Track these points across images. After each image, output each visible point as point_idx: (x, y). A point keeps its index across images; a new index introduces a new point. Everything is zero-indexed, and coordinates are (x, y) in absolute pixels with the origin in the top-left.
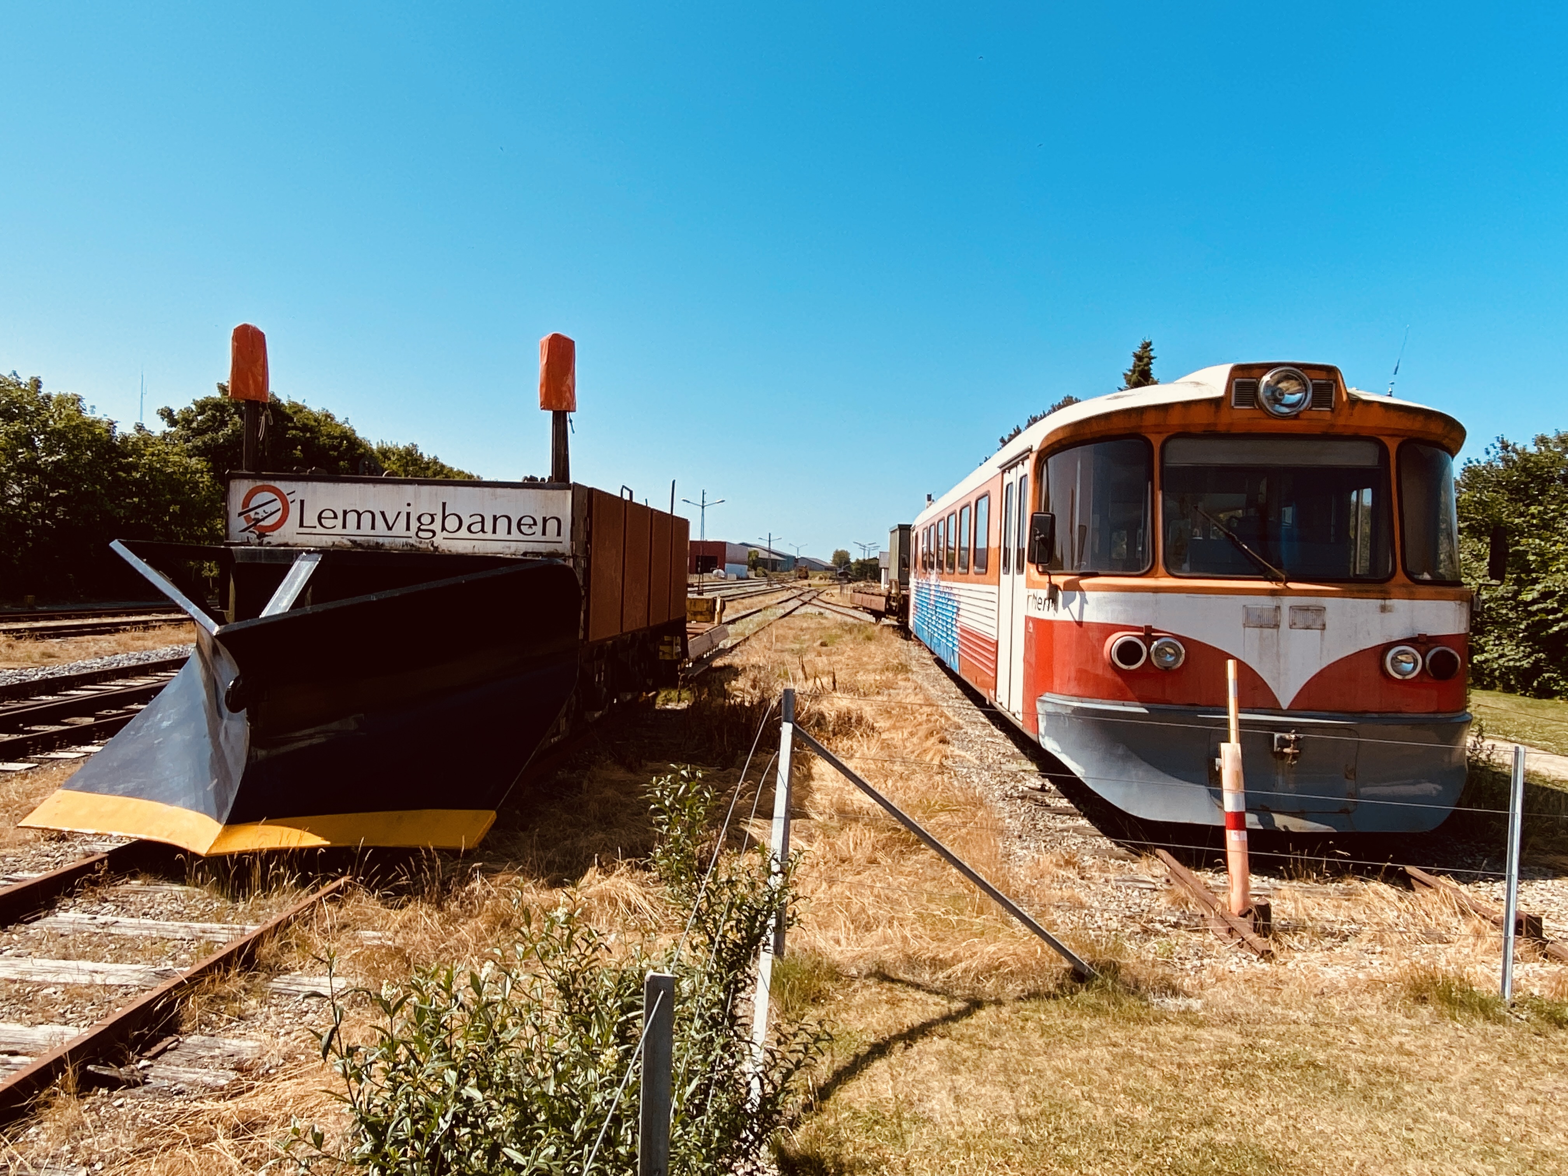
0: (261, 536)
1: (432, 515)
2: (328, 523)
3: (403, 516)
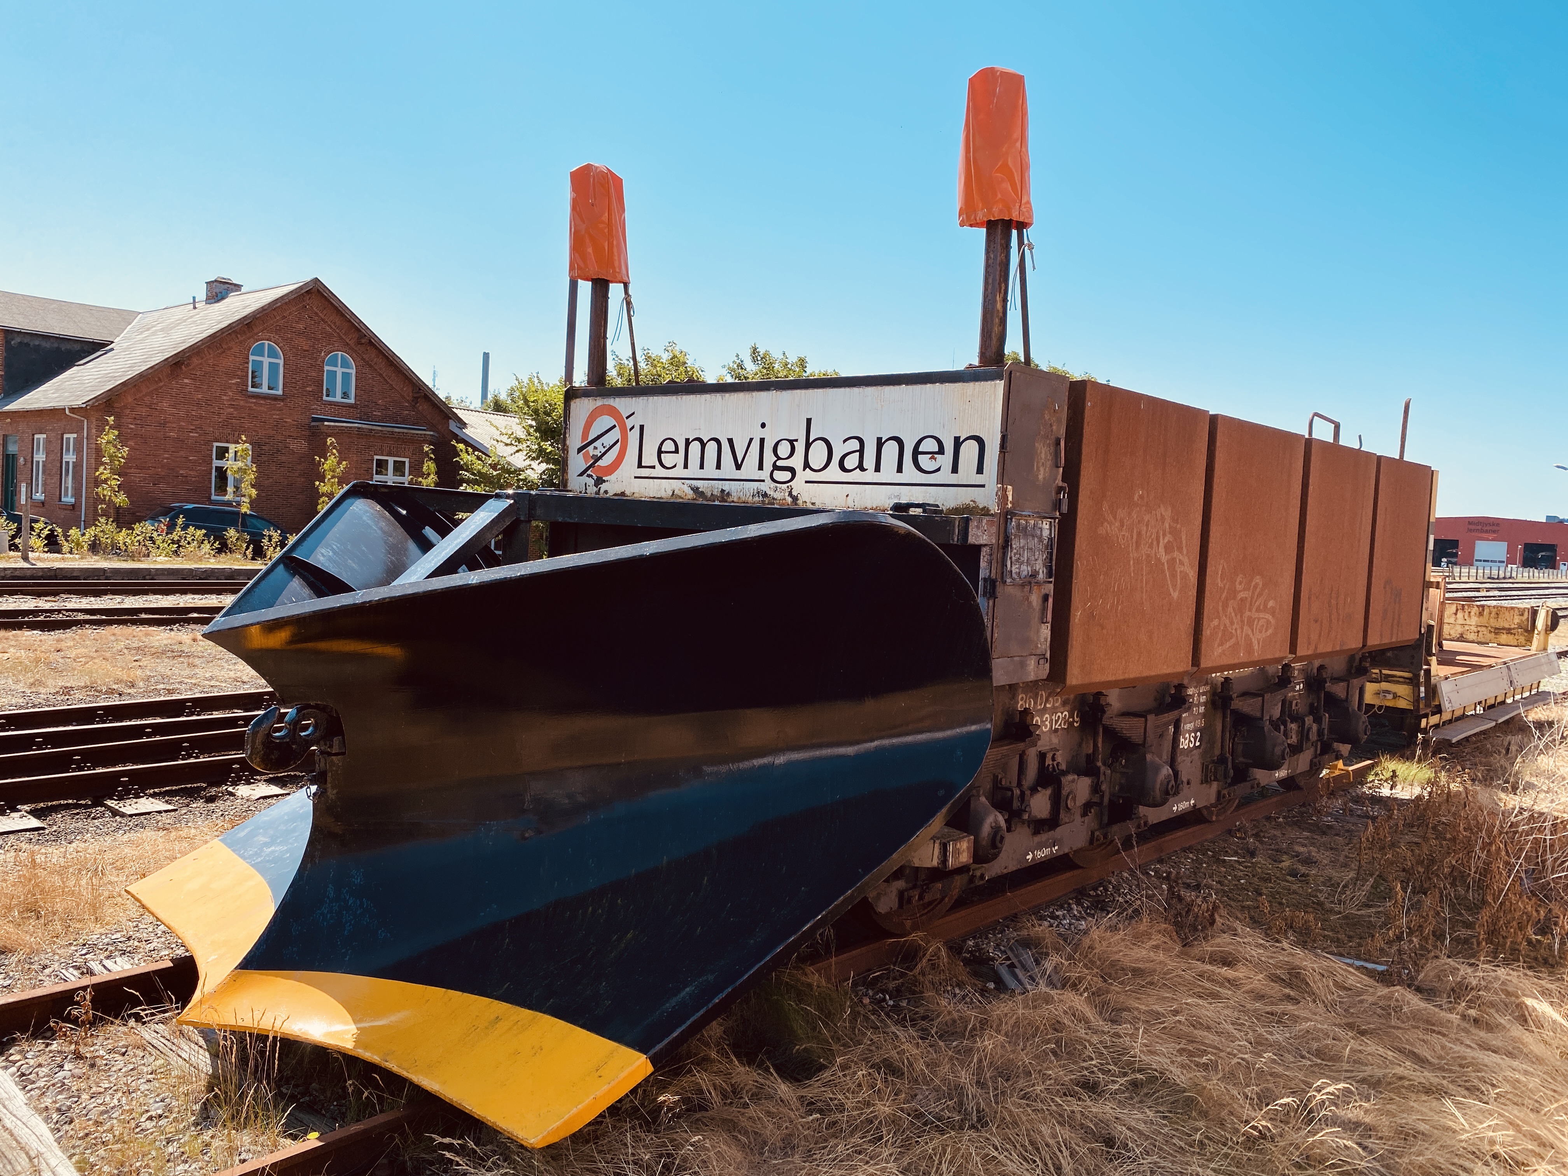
0: (599, 481)
1: (792, 442)
2: (667, 459)
3: (755, 445)
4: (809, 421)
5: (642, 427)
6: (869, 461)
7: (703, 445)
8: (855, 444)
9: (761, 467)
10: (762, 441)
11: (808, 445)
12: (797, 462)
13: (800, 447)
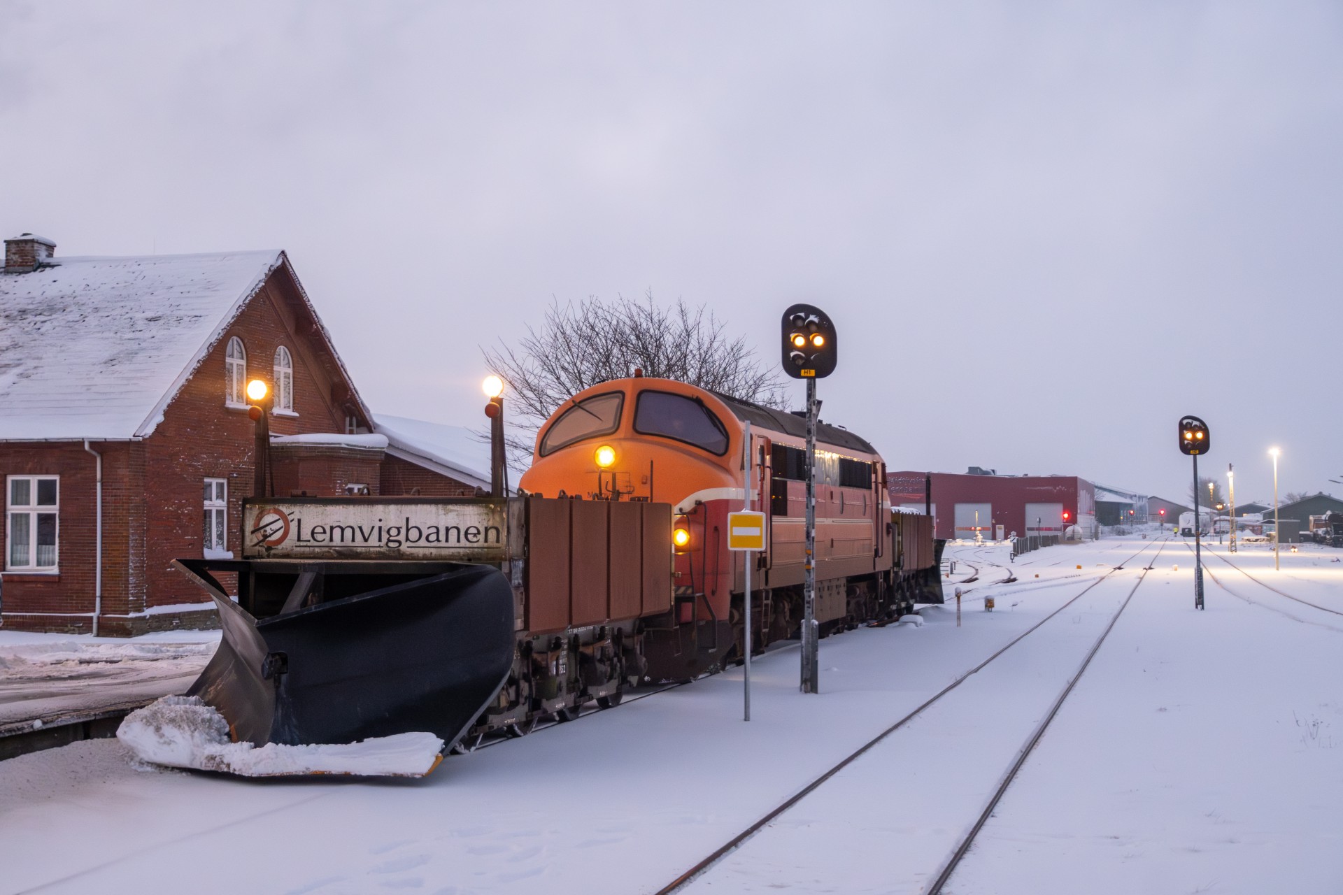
0: (269, 549)
1: (399, 529)
2: (319, 537)
3: (376, 531)
4: (408, 519)
5: (299, 521)
6: (442, 537)
7: (343, 530)
8: (435, 530)
9: (380, 540)
10: (380, 528)
11: (408, 530)
12: (402, 537)
13: (403, 531)
